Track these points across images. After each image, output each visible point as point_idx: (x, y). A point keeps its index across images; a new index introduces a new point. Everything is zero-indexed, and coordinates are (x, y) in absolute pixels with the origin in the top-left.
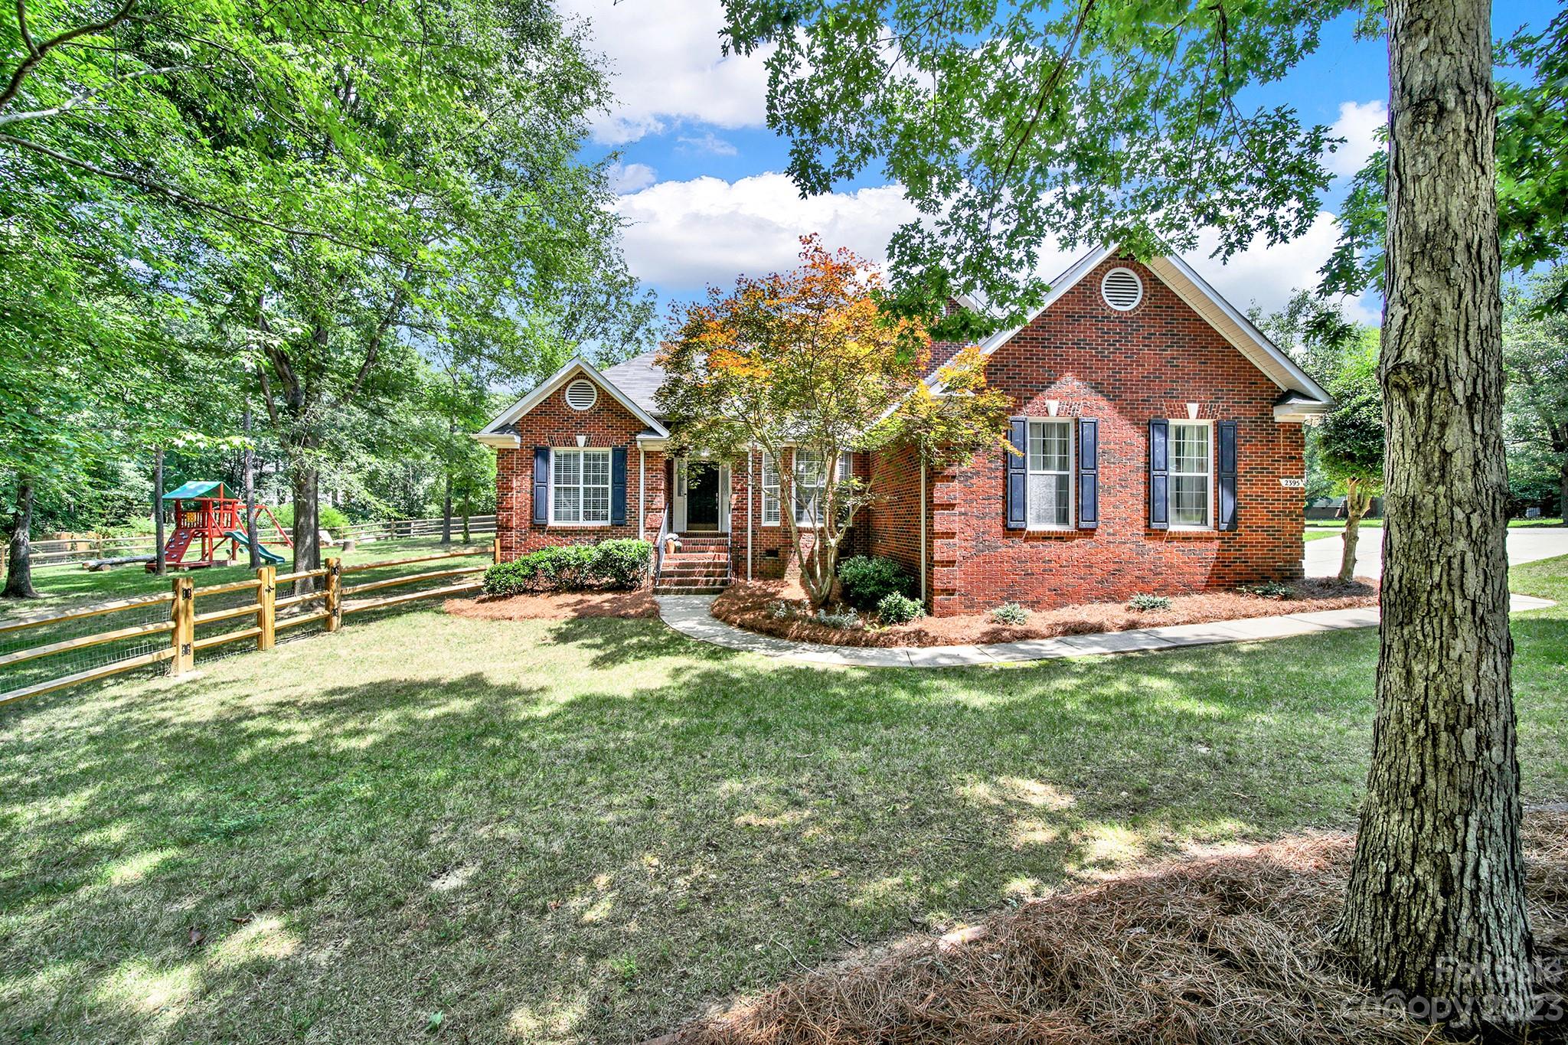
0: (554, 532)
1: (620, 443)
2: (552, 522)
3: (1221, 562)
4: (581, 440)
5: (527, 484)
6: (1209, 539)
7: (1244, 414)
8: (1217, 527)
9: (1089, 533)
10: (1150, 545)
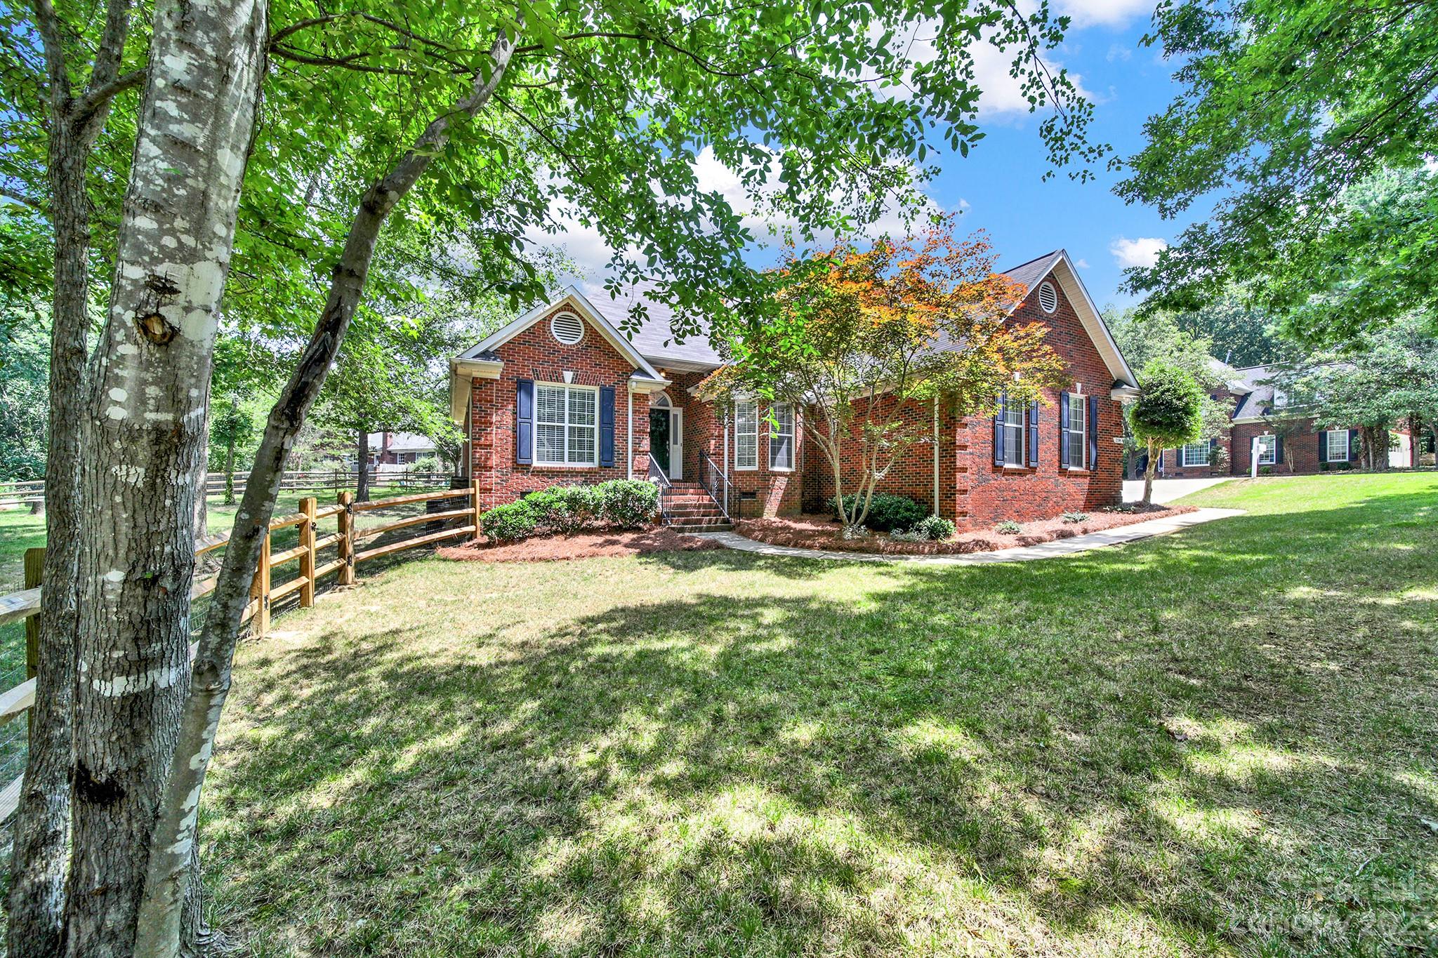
0: (540, 473)
1: (608, 383)
2: (536, 463)
3: (1091, 492)
4: (568, 376)
5: (508, 419)
6: (1085, 476)
7: (1099, 392)
8: (1088, 468)
9: (1033, 470)
10: (1061, 479)
